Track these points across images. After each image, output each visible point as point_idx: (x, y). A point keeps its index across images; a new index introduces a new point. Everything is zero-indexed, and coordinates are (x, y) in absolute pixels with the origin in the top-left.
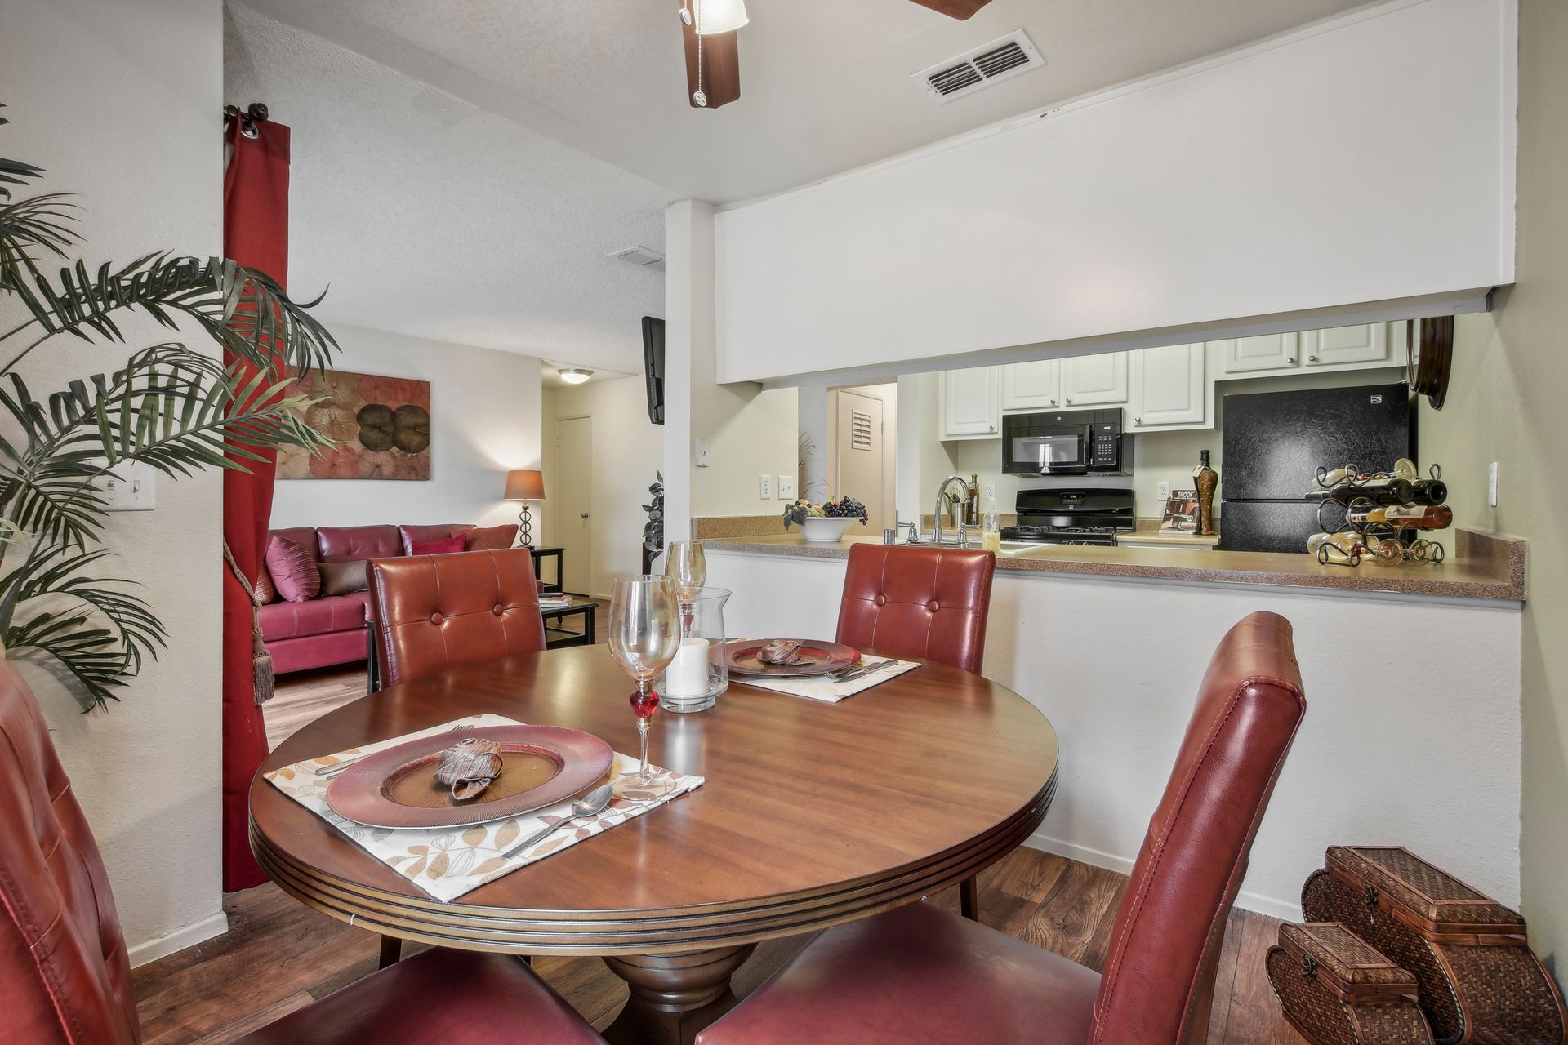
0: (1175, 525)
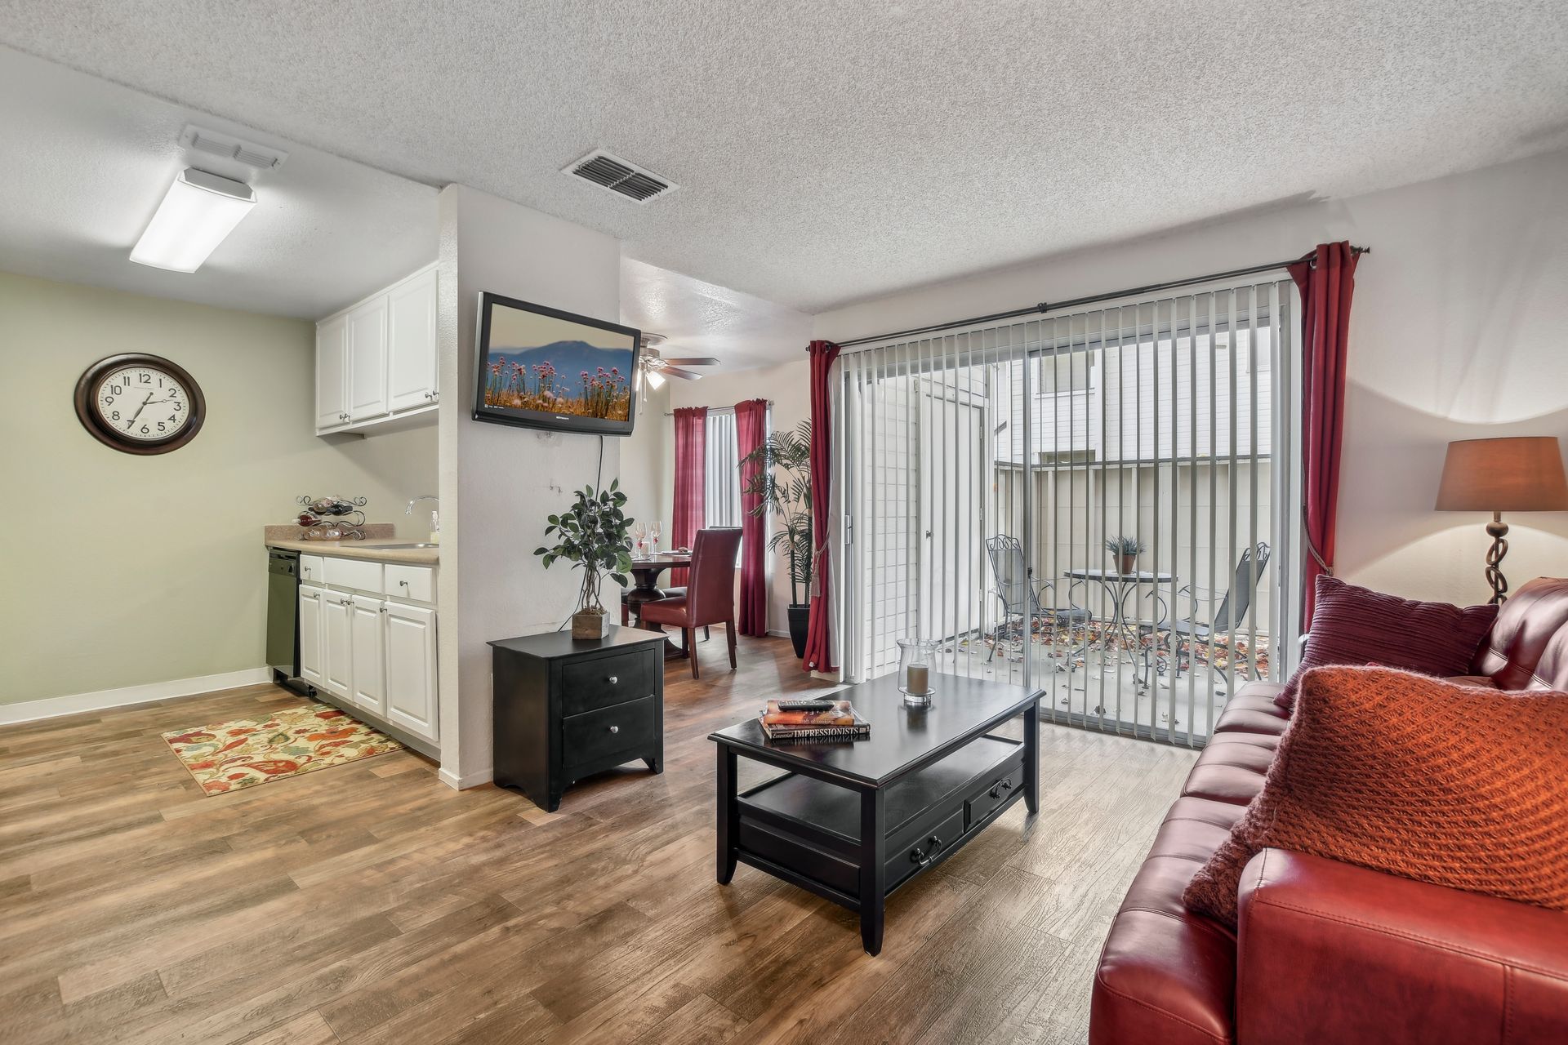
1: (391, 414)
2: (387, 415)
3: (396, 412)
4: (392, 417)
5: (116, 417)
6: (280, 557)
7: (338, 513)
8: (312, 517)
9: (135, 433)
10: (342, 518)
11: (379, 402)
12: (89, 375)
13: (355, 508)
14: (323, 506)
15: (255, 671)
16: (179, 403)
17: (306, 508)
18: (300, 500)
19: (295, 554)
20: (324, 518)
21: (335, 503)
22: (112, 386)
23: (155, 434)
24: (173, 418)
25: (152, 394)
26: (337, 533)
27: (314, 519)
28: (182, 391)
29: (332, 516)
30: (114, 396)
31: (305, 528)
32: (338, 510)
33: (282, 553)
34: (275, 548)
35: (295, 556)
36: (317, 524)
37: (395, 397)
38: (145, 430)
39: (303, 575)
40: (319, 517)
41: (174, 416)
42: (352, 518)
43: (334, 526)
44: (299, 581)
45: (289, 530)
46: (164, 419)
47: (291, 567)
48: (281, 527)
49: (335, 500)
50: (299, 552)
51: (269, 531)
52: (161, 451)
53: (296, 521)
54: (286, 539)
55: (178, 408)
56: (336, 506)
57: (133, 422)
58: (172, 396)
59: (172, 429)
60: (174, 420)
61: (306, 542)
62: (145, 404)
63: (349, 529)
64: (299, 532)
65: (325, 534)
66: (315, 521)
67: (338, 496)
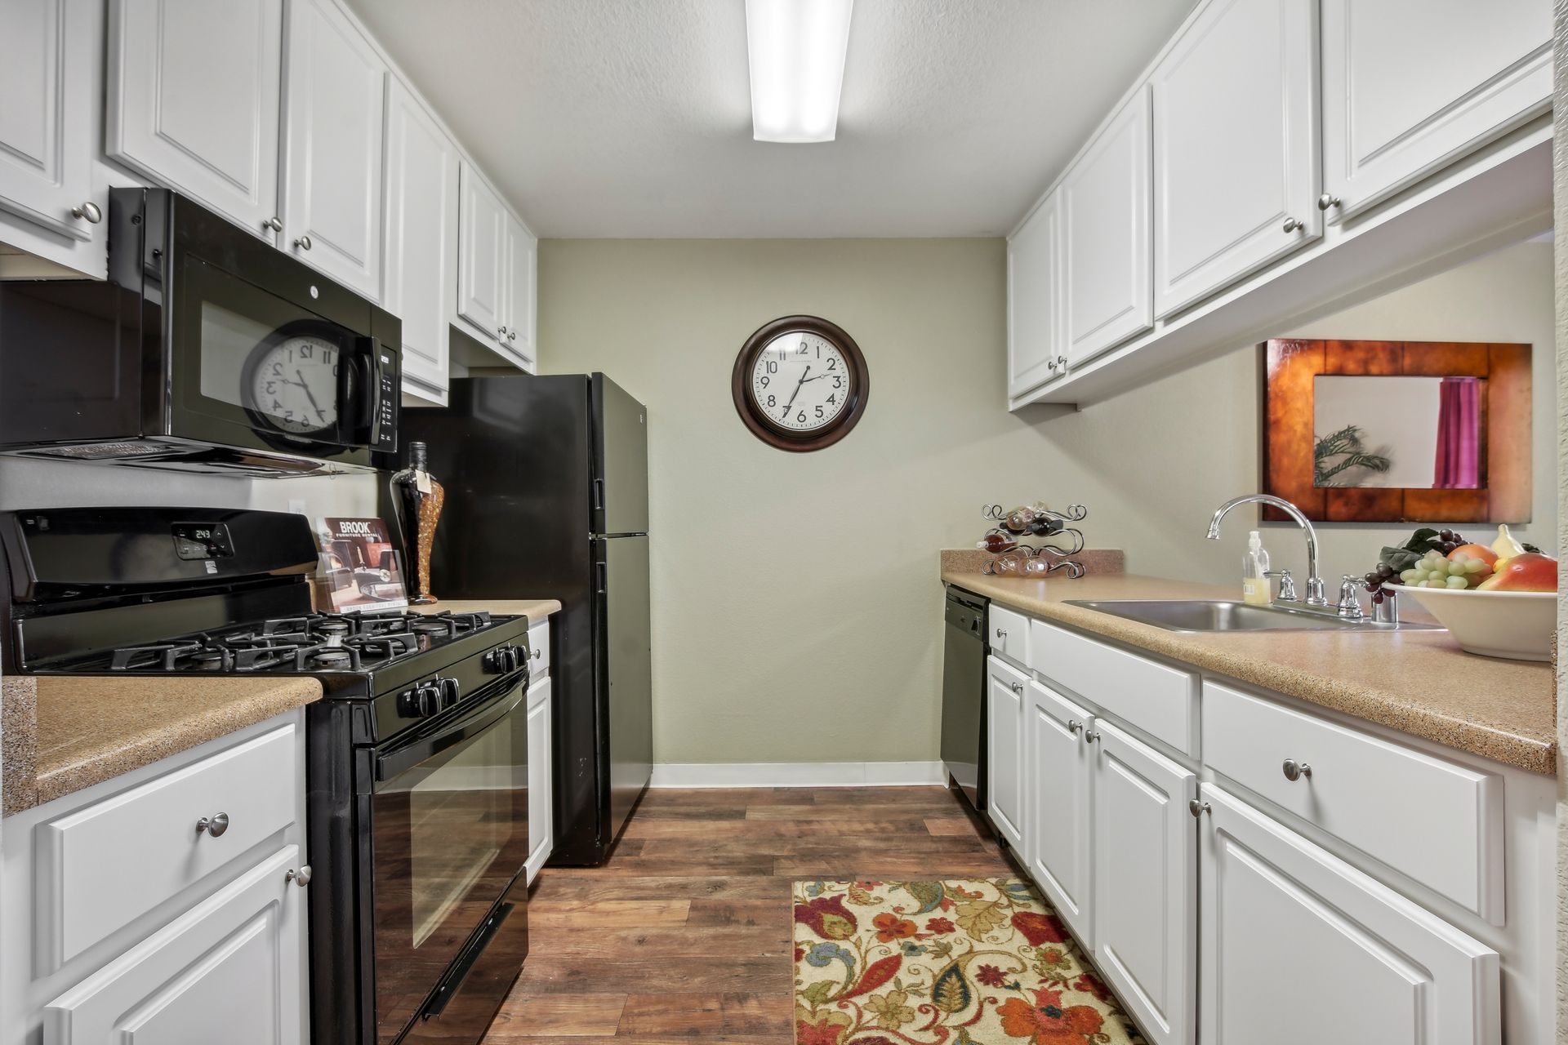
0: (365, 591)
1: (1159, 325)
2: (1148, 331)
3: (1170, 319)
4: (1162, 331)
5: (772, 403)
6: (960, 601)
7: (1042, 532)
8: (1004, 538)
9: (791, 423)
10: (1049, 540)
11: (1131, 308)
12: (746, 350)
13: (1067, 524)
14: (1021, 521)
15: (926, 765)
16: (839, 377)
17: (996, 524)
18: (987, 511)
19: (982, 602)
20: (1021, 540)
21: (1037, 516)
22: (767, 362)
23: (812, 422)
24: (832, 399)
25: (808, 368)
26: (1041, 567)
27: (1006, 542)
28: (842, 360)
29: (1033, 536)
30: (770, 375)
31: (994, 556)
32: (1043, 527)
33: (965, 597)
34: (953, 586)
35: (982, 604)
36: (1011, 549)
37: (1173, 282)
38: (802, 418)
39: (994, 641)
40: (1014, 539)
41: (833, 396)
42: (1064, 541)
43: (1037, 554)
44: (987, 651)
45: (973, 557)
46: (822, 401)
47: (975, 622)
48: (962, 553)
49: (1038, 512)
50: (988, 600)
51: (949, 559)
52: (820, 445)
53: (982, 544)
54: (969, 571)
55: (837, 384)
56: (1041, 521)
57: (789, 408)
58: (830, 369)
59: (831, 412)
60: (833, 401)
61: (995, 579)
62: (801, 382)
63: (1058, 560)
64: (987, 561)
65: (1024, 565)
66: (1009, 545)
67: (1040, 504)
